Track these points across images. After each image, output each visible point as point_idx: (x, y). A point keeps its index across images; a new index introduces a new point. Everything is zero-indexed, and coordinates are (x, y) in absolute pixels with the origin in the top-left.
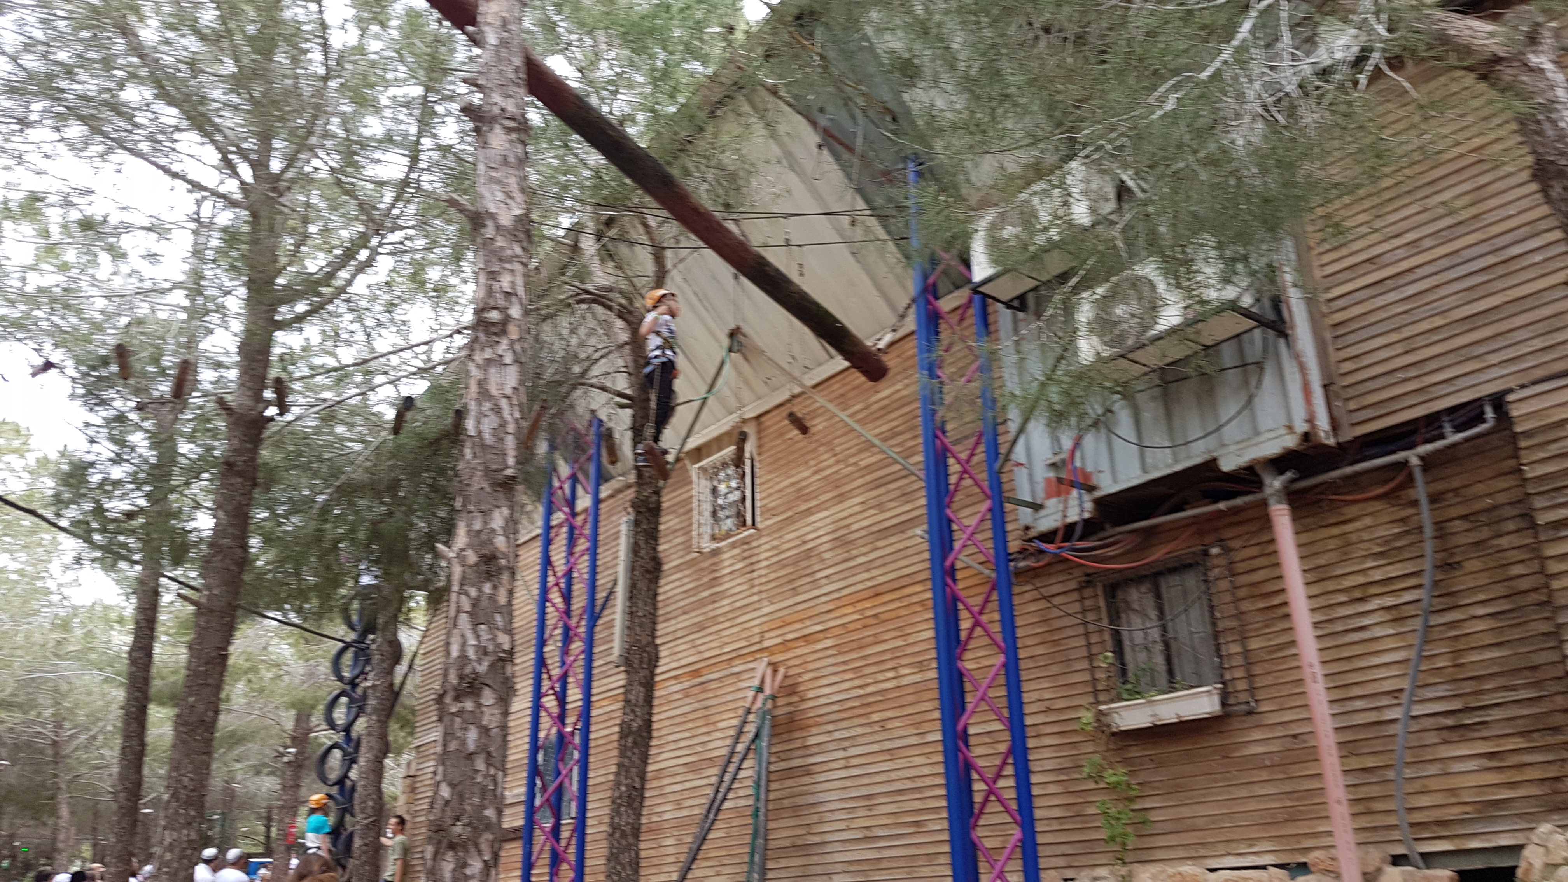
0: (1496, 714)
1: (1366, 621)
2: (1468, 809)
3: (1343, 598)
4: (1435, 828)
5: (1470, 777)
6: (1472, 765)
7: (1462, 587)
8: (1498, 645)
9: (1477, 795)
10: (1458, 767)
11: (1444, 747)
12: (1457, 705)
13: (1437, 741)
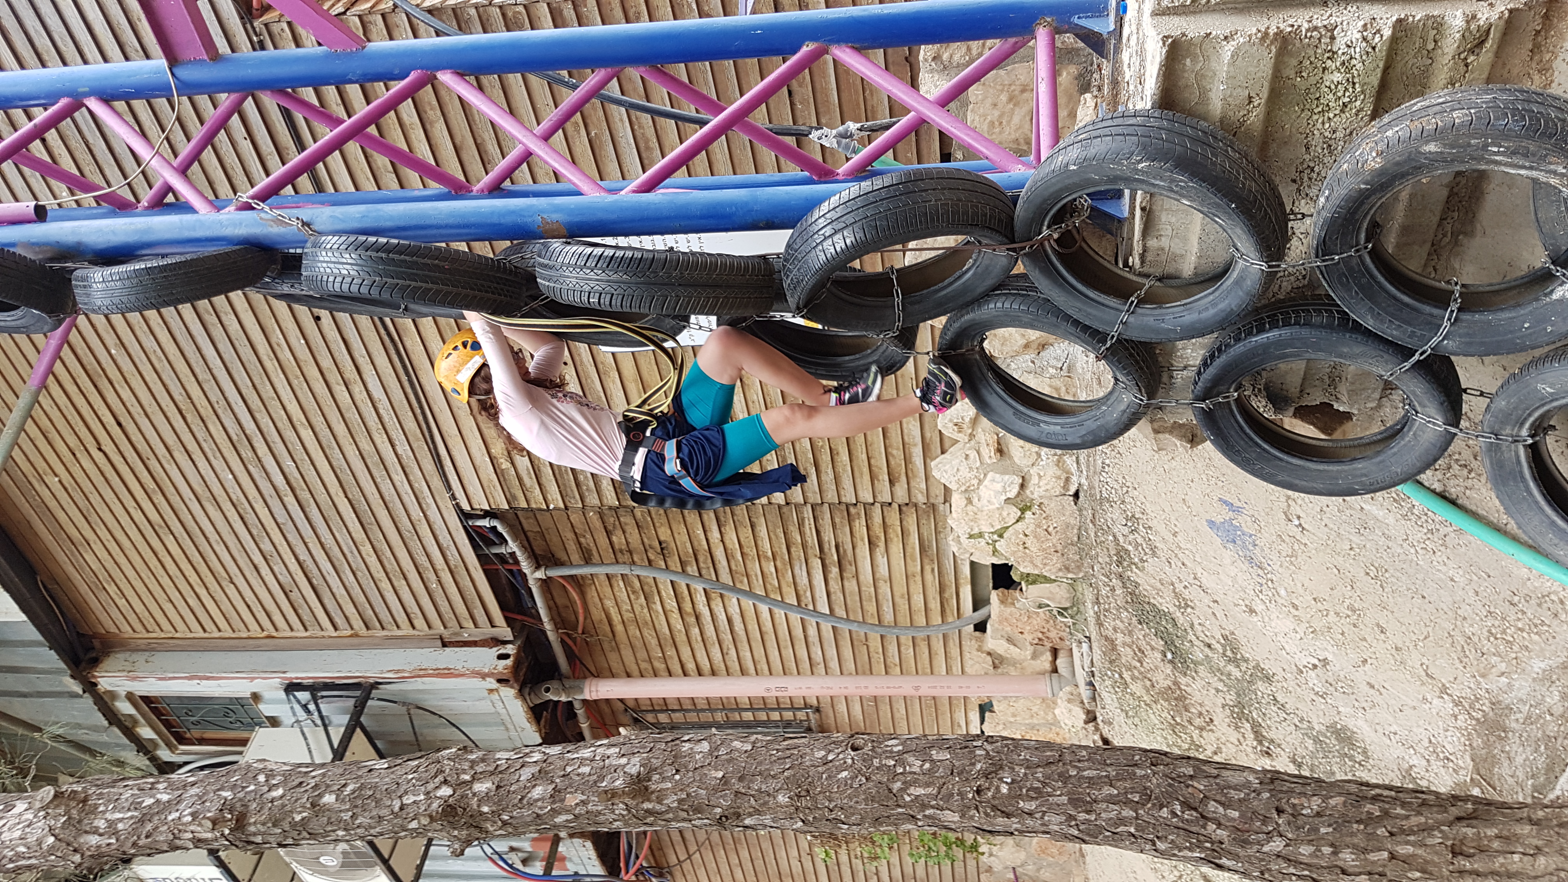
0: (828, 536)
1: (722, 617)
2: (928, 568)
3: (695, 631)
4: (946, 595)
5: (894, 562)
6: (882, 561)
7: (688, 545)
8: (753, 526)
9: (914, 560)
10: (883, 570)
11: (861, 578)
12: (817, 564)
13: (854, 582)
